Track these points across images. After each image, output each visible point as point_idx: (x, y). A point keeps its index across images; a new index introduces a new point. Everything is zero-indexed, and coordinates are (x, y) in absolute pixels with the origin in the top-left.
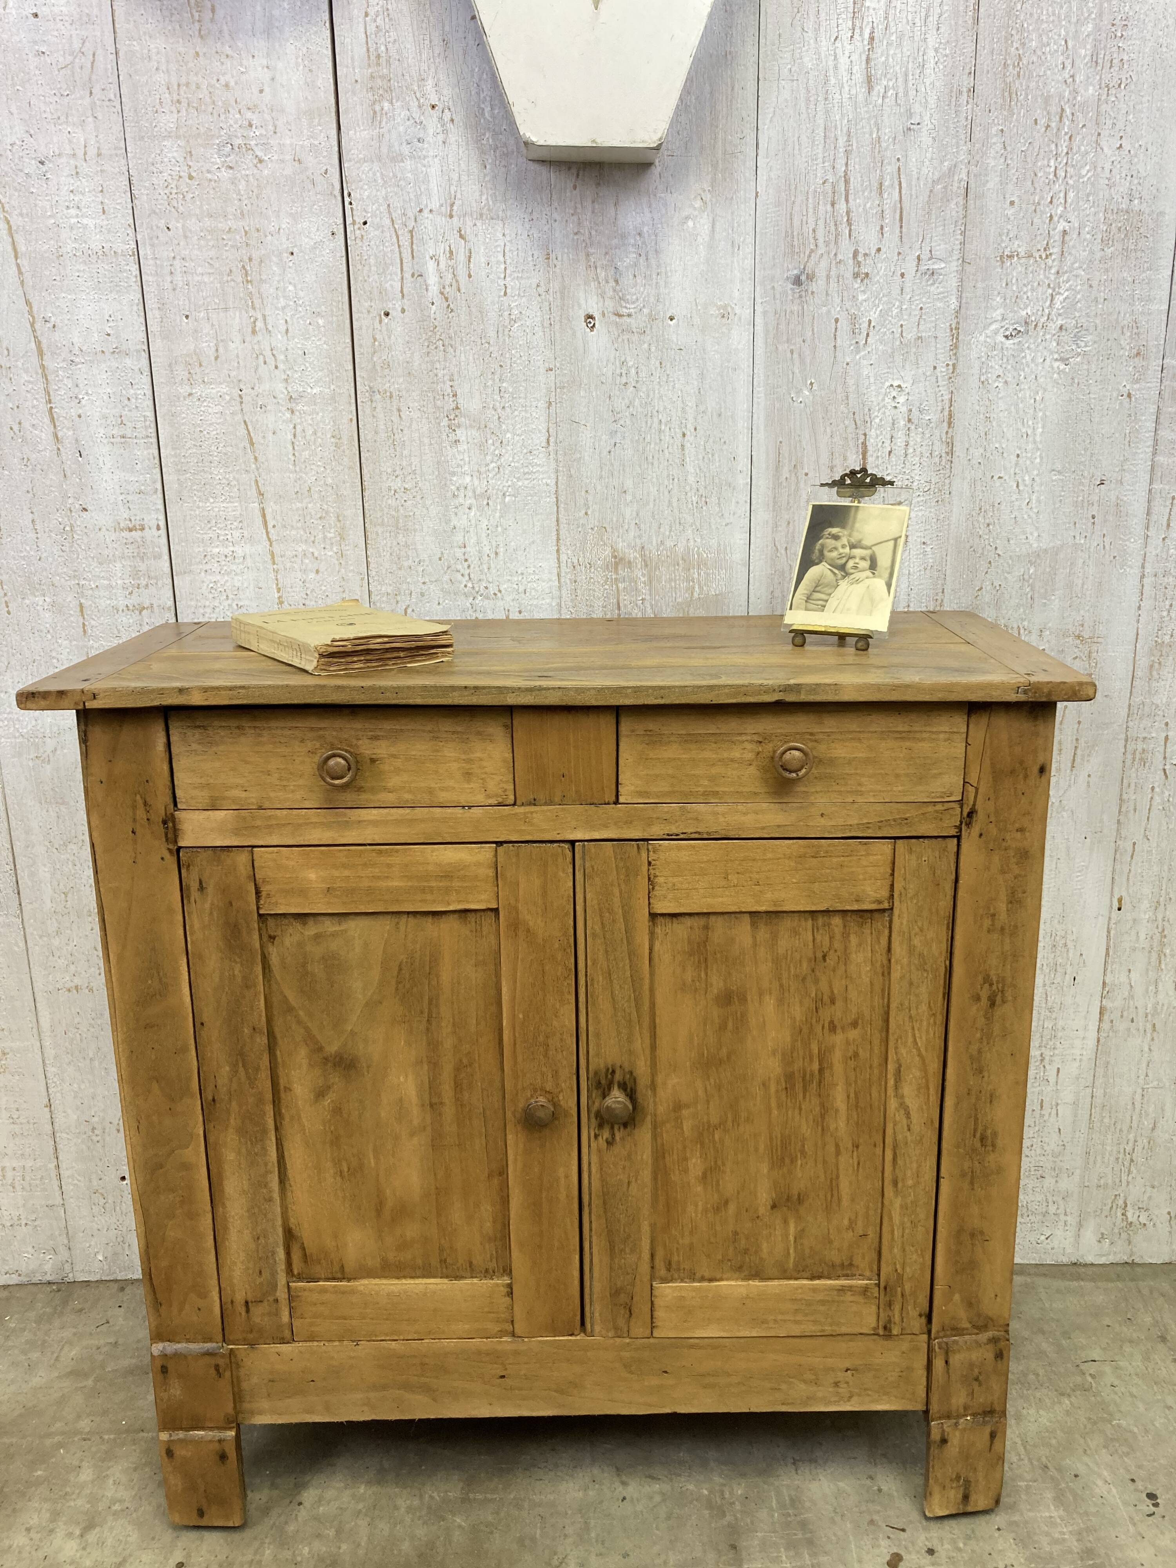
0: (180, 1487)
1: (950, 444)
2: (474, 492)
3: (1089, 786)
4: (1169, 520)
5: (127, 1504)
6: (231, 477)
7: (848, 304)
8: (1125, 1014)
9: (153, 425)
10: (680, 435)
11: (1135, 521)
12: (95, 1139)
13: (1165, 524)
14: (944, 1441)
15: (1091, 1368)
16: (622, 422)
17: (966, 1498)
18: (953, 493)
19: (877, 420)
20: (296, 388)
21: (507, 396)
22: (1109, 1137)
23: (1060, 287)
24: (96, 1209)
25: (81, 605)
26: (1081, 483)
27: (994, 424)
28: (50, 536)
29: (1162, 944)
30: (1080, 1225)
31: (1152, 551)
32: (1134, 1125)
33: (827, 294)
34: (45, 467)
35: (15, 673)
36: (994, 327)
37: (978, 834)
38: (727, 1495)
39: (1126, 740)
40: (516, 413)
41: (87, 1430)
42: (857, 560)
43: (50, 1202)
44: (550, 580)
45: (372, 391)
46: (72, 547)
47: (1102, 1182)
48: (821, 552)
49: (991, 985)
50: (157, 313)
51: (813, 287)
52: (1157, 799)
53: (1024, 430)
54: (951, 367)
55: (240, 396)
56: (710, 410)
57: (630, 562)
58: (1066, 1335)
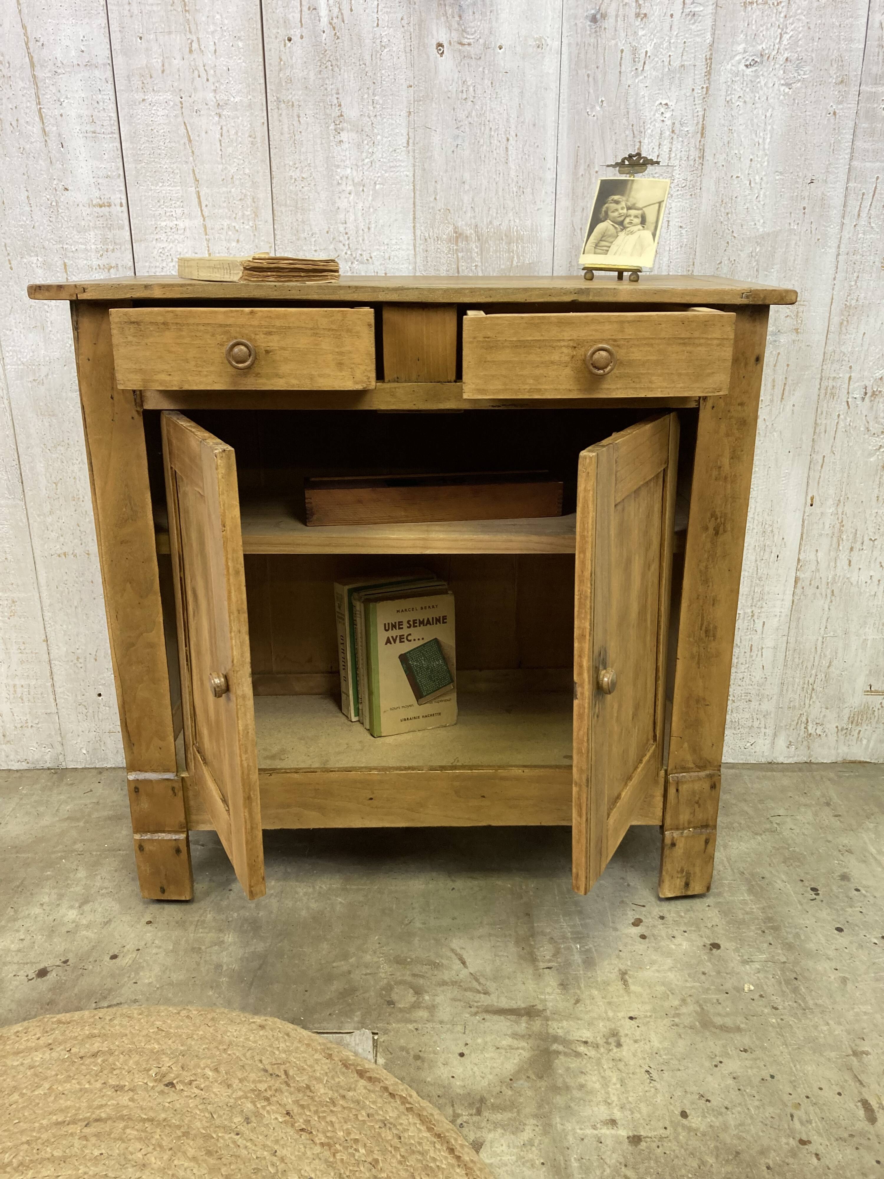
0: (148, 871)
1: (702, 151)
2: (353, 181)
3: (793, 413)
4: (859, 211)
5: (110, 890)
6: (174, 166)
7: (631, 39)
8: (813, 582)
9: (116, 123)
10: (505, 140)
11: (835, 212)
12: (80, 665)
13: (856, 214)
14: (673, 845)
15: (778, 820)
16: (462, 129)
17: (687, 885)
18: (703, 188)
19: (649, 131)
20: (222, 97)
21: (378, 106)
22: (798, 672)
23: (787, 28)
24: (80, 717)
25: (65, 265)
26: (797, 182)
27: (735, 135)
28: (40, 210)
29: (841, 531)
30: (775, 735)
31: (846, 235)
32: (816, 664)
33: (616, 30)
34: (36, 155)
35: (17, 316)
36: (737, 58)
37: (711, 405)
38: (524, 887)
39: (821, 379)
40: (385, 120)
41: (81, 849)
42: (632, 218)
43: (49, 711)
44: (408, 249)
45: (278, 100)
46: (57, 218)
47: (792, 704)
48: (606, 213)
49: (716, 519)
50: (119, 35)
51: (605, 24)
52: (842, 424)
53: (757, 140)
54: (705, 90)
55: (181, 102)
56: (527, 121)
57: (467, 237)
58: (761, 801)
